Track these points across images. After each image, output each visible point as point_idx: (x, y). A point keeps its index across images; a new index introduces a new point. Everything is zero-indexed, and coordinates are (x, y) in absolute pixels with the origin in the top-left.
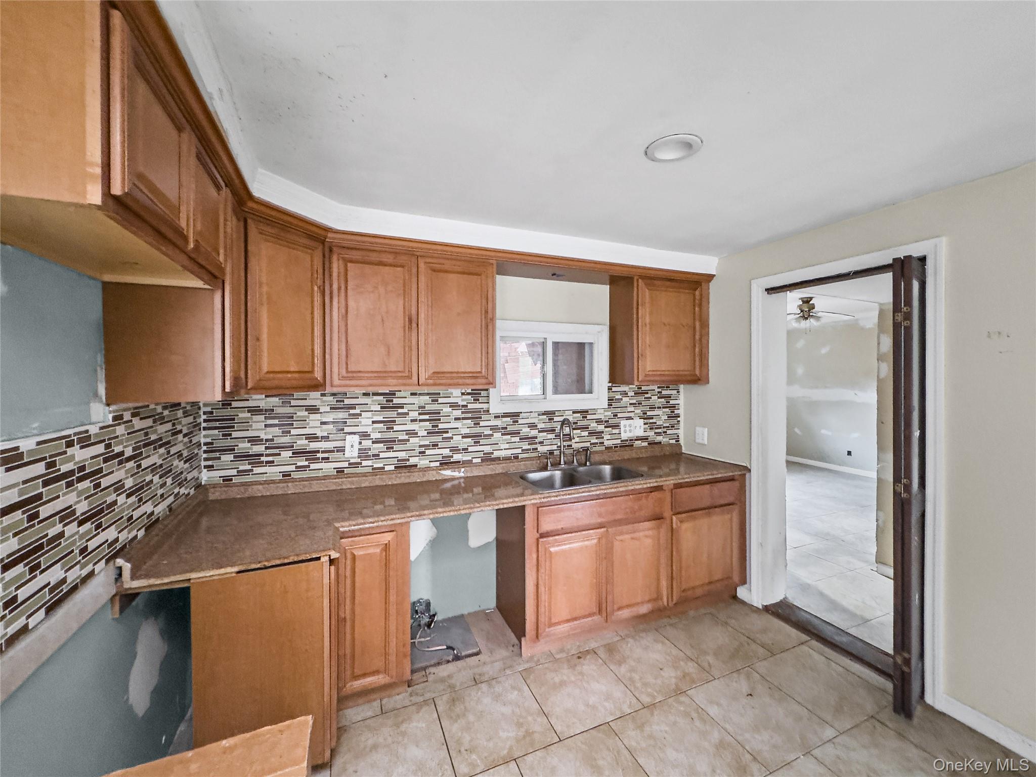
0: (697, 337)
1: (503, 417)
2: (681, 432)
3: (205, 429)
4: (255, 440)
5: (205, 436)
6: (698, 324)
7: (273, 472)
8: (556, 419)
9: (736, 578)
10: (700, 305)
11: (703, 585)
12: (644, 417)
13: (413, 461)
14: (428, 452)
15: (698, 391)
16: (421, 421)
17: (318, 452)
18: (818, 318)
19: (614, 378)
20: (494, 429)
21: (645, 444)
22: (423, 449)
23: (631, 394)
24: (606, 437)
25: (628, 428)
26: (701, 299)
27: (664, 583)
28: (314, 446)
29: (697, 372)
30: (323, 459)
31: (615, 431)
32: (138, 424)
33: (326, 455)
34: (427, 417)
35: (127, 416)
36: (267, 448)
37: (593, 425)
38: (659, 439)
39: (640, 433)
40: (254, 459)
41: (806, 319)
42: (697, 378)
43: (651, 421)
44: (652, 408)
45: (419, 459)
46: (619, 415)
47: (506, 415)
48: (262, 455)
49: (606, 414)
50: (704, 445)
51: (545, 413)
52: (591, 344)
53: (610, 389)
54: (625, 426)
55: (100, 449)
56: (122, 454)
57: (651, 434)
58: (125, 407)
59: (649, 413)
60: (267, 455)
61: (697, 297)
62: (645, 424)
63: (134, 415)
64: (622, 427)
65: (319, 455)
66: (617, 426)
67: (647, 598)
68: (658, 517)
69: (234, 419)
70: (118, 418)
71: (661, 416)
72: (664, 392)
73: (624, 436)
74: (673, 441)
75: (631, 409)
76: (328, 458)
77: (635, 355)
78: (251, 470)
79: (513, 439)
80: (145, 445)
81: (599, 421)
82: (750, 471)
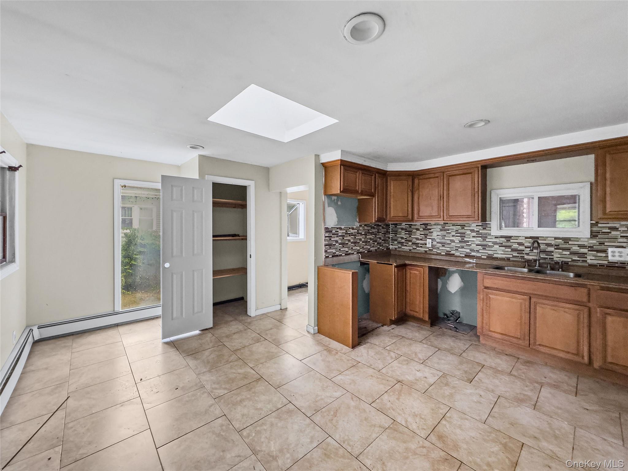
1: (500, 237)
3: (391, 233)
4: (402, 238)
5: (391, 235)
7: (406, 248)
8: (539, 241)
13: (453, 252)
14: (459, 250)
16: (456, 236)
17: (419, 244)
20: (495, 243)
22: (457, 248)
24: (590, 257)
25: (616, 254)
28: (418, 242)
30: (421, 246)
31: (601, 254)
32: (366, 228)
33: (421, 245)
34: (459, 235)
35: (363, 226)
36: (405, 241)
37: (576, 248)
40: (402, 243)
45: (455, 252)
46: (606, 244)
47: (502, 237)
48: (404, 243)
49: (592, 241)
51: (532, 238)
53: (593, 225)
54: (614, 252)
55: (356, 231)
56: (361, 233)
58: (363, 223)
60: (405, 243)
63: (365, 226)
64: (610, 252)
65: (419, 245)
66: (603, 251)
68: (579, 304)
69: (397, 231)
70: (360, 226)
73: (612, 259)
76: (422, 247)
78: (401, 247)
79: (507, 250)
80: (368, 233)
81: (582, 246)
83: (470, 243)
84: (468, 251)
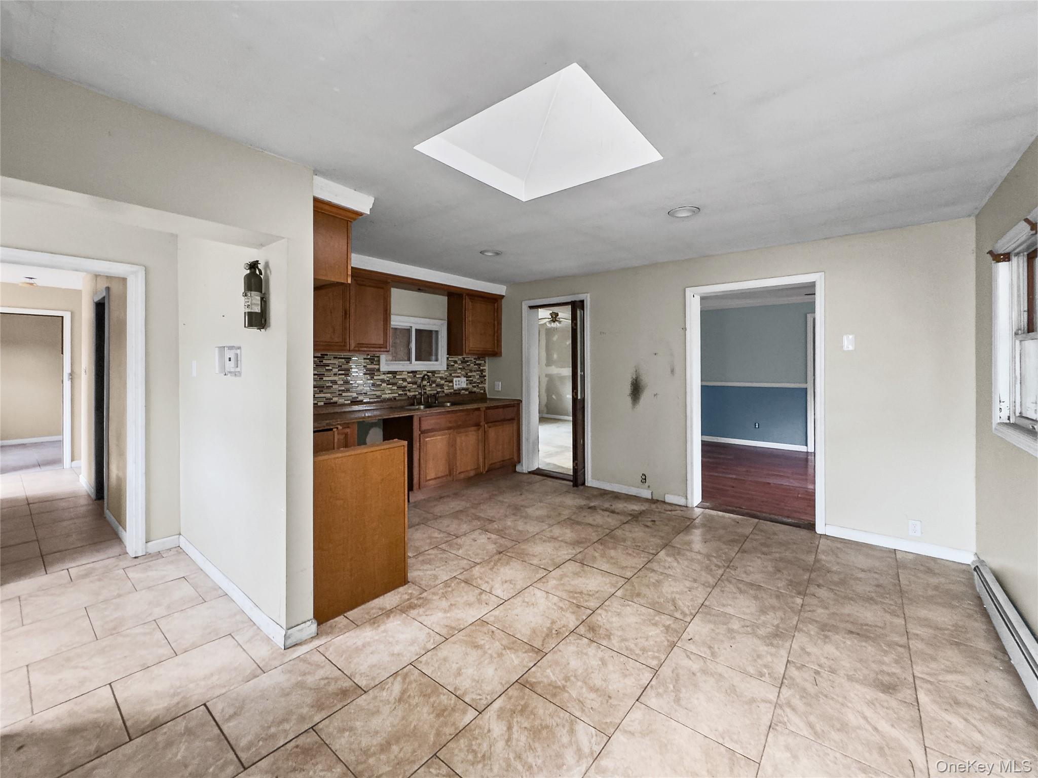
0: (496, 329)
1: (388, 374)
2: (486, 386)
6: (496, 322)
8: (417, 376)
9: (516, 459)
10: (497, 312)
11: (500, 462)
12: (466, 376)
13: (335, 399)
14: (344, 394)
15: (496, 360)
16: (340, 374)
18: (560, 322)
19: (450, 352)
20: (383, 381)
21: (467, 393)
22: (341, 393)
23: (459, 362)
24: (446, 388)
25: (457, 383)
26: (497, 309)
27: (481, 460)
29: (496, 350)
31: (451, 384)
34: (343, 372)
37: (438, 380)
38: (475, 389)
39: (464, 385)
41: (554, 322)
42: (495, 353)
43: (470, 379)
44: (471, 371)
46: (453, 375)
47: (389, 373)
49: (447, 373)
50: (499, 391)
51: (412, 372)
52: (437, 332)
53: (448, 358)
54: (456, 381)
57: (470, 386)
59: (469, 374)
61: (496, 308)
62: (467, 380)
64: (454, 382)
66: (452, 381)
67: (473, 468)
68: (478, 425)
71: (476, 376)
72: (477, 362)
73: (455, 387)
74: (482, 391)
75: (459, 371)
77: (464, 338)
79: (394, 388)
81: (441, 378)
82: (522, 401)
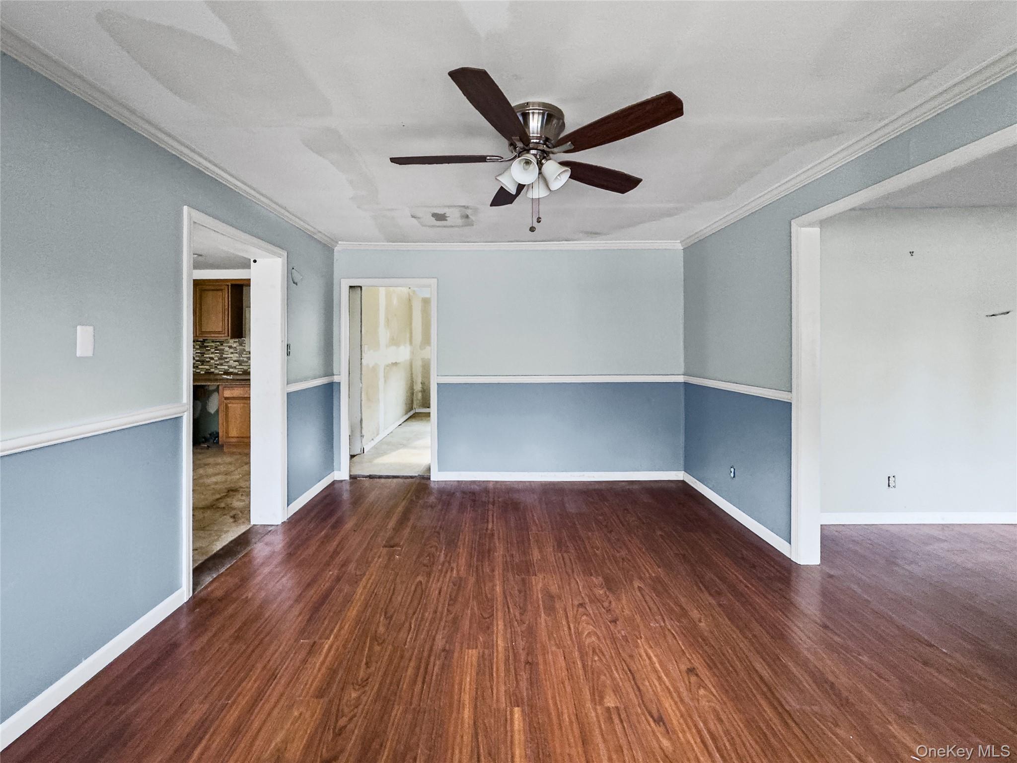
13: (212, 370)
22: (216, 366)
34: (218, 352)
45: (215, 370)
83: (228, 360)
84: (226, 367)
